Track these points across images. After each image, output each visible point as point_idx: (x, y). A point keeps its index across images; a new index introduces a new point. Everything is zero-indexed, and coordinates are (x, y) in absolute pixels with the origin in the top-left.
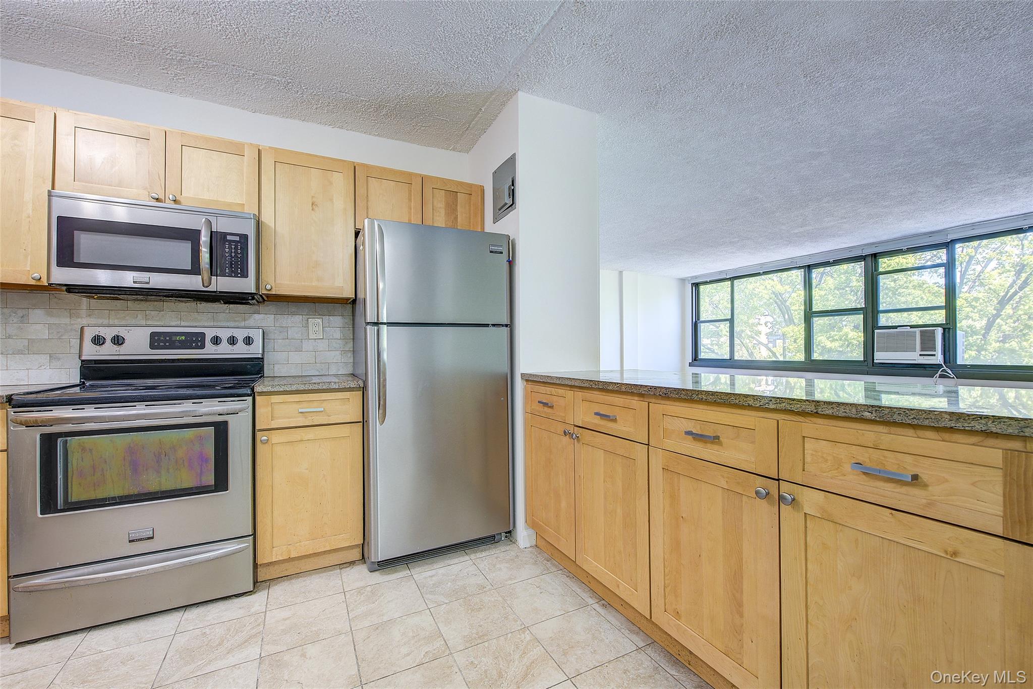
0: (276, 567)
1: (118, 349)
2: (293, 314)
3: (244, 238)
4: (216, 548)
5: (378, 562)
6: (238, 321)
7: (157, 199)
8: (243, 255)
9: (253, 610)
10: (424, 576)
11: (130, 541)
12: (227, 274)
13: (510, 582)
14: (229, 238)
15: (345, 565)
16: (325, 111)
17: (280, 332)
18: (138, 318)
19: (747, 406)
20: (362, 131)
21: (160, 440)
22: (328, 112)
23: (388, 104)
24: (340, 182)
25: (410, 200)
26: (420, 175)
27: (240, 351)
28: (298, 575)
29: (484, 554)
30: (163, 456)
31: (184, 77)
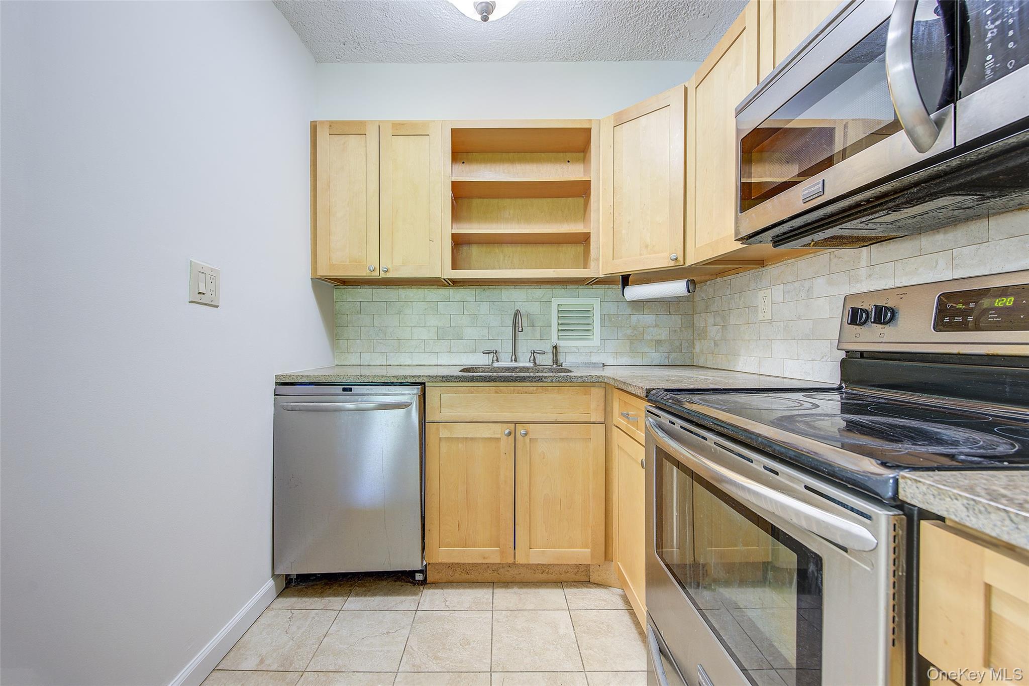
1: (882, 331)
18: (938, 268)
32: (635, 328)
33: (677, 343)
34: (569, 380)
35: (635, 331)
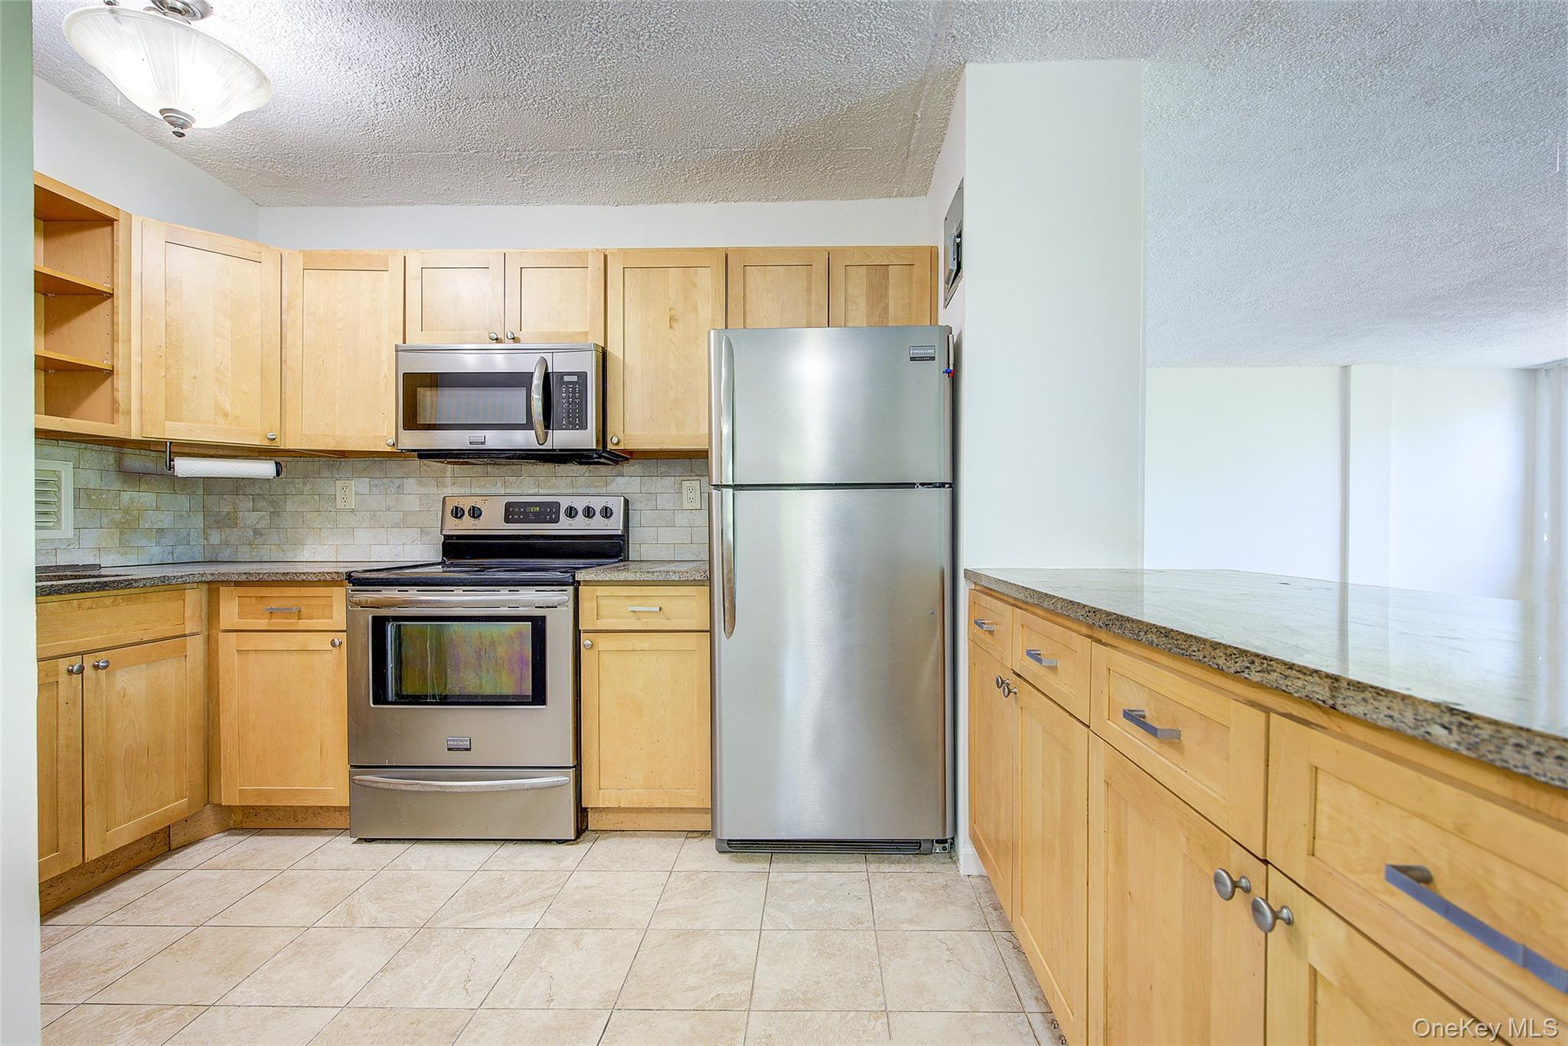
0: (610, 816)
1: (475, 522)
2: (663, 475)
3: (583, 376)
4: (527, 774)
5: (729, 840)
6: (599, 486)
7: (497, 339)
8: (581, 400)
9: (562, 865)
10: (784, 878)
11: (449, 749)
12: (564, 427)
13: (906, 927)
14: (566, 379)
15: (695, 834)
16: (698, 181)
17: (648, 501)
18: (498, 485)
19: (1214, 669)
20: (754, 199)
21: (480, 633)
22: (701, 182)
23: (772, 148)
24: (707, 281)
25: (809, 291)
26: (825, 249)
27: (598, 526)
28: (634, 832)
29: (893, 868)
30: (483, 653)
31: (532, 180)
32: (127, 511)
33: (184, 533)
34: (167, 582)
35: (127, 515)
